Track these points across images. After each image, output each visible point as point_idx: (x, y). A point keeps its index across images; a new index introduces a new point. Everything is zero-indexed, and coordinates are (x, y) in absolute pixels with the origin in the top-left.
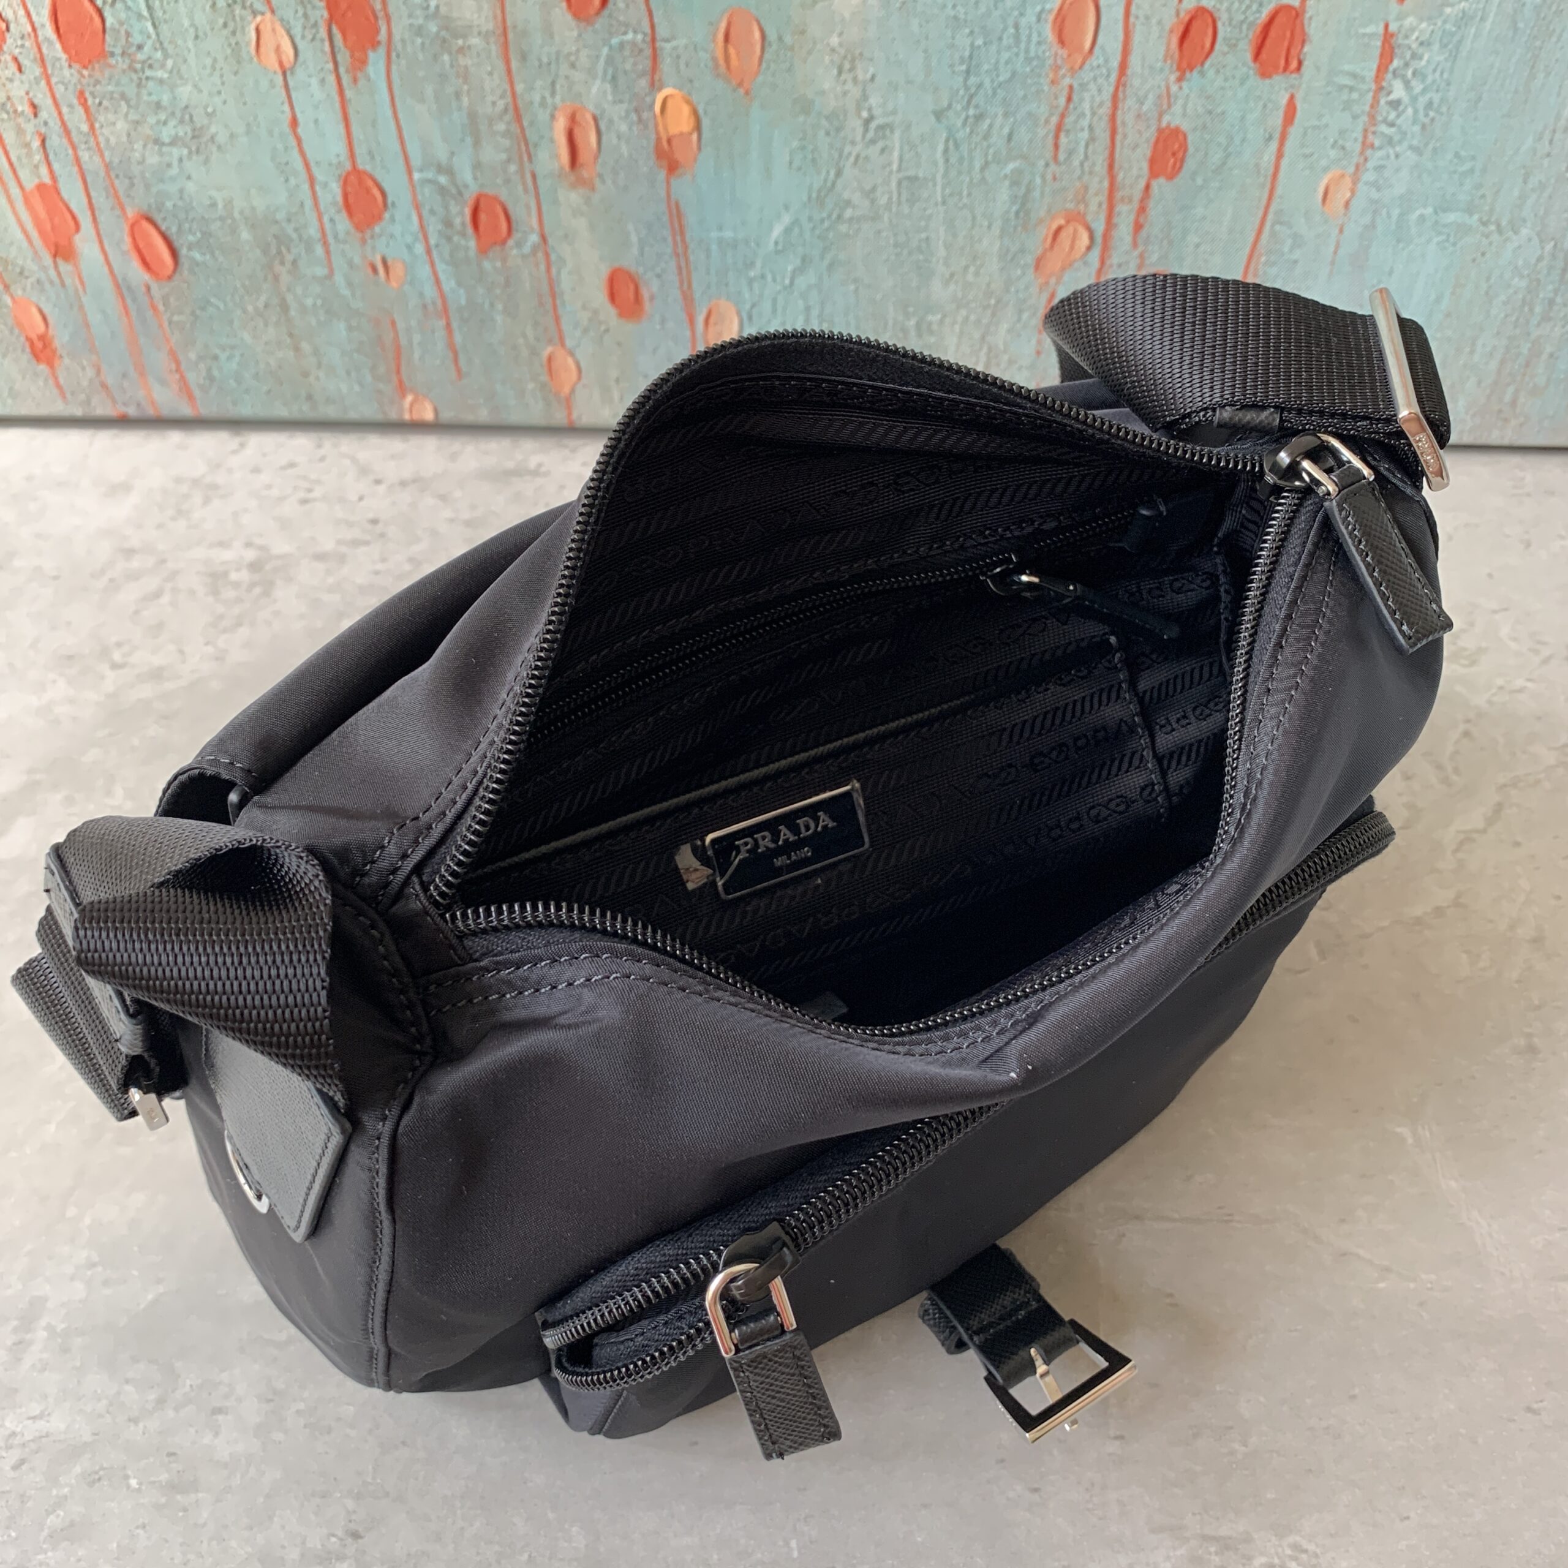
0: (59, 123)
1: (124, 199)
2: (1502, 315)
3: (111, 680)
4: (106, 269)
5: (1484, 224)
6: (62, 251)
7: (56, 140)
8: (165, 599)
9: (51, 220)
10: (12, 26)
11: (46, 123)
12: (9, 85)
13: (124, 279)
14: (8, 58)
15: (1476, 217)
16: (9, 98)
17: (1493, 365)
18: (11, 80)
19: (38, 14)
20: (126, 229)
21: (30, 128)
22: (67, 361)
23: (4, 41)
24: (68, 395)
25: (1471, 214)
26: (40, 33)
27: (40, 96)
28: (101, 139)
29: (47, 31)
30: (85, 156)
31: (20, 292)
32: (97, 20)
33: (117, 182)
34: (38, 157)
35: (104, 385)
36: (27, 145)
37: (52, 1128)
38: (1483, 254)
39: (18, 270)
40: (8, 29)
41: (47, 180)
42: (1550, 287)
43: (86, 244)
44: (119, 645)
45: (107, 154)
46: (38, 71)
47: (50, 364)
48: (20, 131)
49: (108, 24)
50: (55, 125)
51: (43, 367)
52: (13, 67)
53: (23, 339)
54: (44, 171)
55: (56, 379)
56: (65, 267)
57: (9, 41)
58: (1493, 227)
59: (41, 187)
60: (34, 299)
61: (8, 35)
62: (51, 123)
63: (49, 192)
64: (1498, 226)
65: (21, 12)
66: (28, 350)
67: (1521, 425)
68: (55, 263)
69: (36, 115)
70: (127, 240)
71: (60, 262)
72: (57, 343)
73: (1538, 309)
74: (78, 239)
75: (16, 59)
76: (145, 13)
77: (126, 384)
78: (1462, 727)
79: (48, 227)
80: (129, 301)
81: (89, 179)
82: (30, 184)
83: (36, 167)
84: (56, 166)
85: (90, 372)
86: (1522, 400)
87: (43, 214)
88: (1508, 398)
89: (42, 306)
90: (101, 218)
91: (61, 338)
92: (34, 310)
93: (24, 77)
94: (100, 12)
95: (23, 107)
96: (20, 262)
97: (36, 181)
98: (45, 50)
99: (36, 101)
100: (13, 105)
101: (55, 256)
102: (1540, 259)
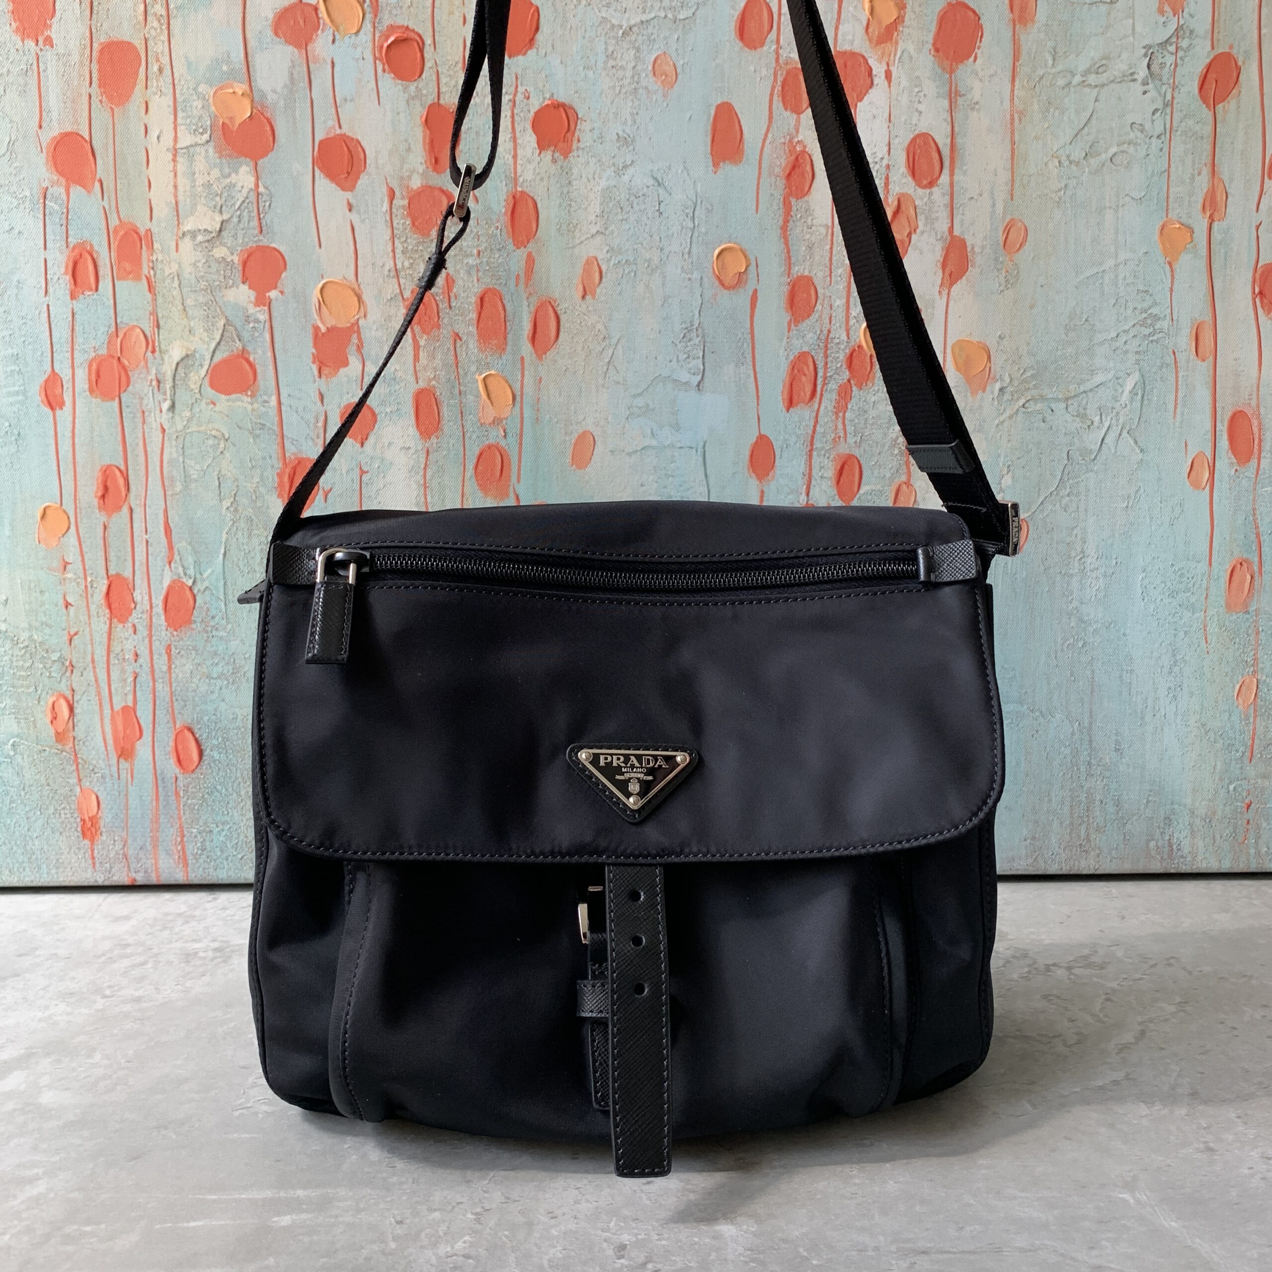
0: (149, 665)
1: (178, 716)
2: (1062, 774)
3: (100, 1003)
4: (151, 767)
5: (1032, 711)
6: (125, 752)
7: (144, 677)
8: (149, 965)
9: (125, 730)
10: (138, 607)
11: (141, 666)
12: (125, 642)
13: (162, 773)
14: (130, 625)
15: (1025, 707)
16: (122, 650)
17: (1066, 809)
18: (127, 639)
19: (156, 598)
20: (173, 737)
21: (129, 669)
22: (104, 838)
23: (130, 614)
24: (97, 865)
25: (1022, 705)
26: (154, 610)
27: (142, 648)
28: (173, 675)
29: (159, 609)
30: (159, 686)
31: (88, 784)
32: (191, 601)
33: (175, 704)
34: (129, 688)
35: (125, 856)
36: (125, 680)
37: (7, 1237)
38: (1037, 731)
39: (91, 768)
40: (135, 608)
41: (130, 704)
42: (1085, 753)
43: (143, 749)
44: (110, 987)
45: (174, 685)
46: (146, 633)
47: (92, 841)
48: (123, 671)
49: (197, 604)
50: (146, 668)
51: (87, 842)
52: (131, 630)
53: (79, 820)
54: (130, 697)
55: (93, 851)
56: (124, 764)
57: (134, 614)
58: (1038, 714)
59: (125, 709)
60: (96, 789)
61: (134, 611)
62: (144, 666)
63: (129, 712)
64: (1041, 712)
65: (147, 598)
66: (79, 829)
67: (1098, 856)
68: (118, 761)
69: (136, 661)
70: (172, 744)
71: (121, 760)
72: (102, 823)
73: (1083, 769)
74: (138, 744)
75: (134, 626)
76: (222, 597)
77: (142, 855)
78: (1104, 997)
79: (122, 735)
80: (160, 789)
81: (157, 702)
82: (118, 707)
83: (126, 694)
84: (138, 694)
85: (119, 846)
86: (1093, 837)
87: (120, 728)
88: (1083, 835)
89: (99, 794)
90: (158, 729)
91: (106, 818)
92: (94, 797)
93: (136, 637)
94: (194, 597)
95: (129, 656)
96: (94, 762)
97: (123, 704)
98: (154, 620)
99: (139, 652)
100: (124, 655)
101: (119, 757)
102: (1073, 734)
